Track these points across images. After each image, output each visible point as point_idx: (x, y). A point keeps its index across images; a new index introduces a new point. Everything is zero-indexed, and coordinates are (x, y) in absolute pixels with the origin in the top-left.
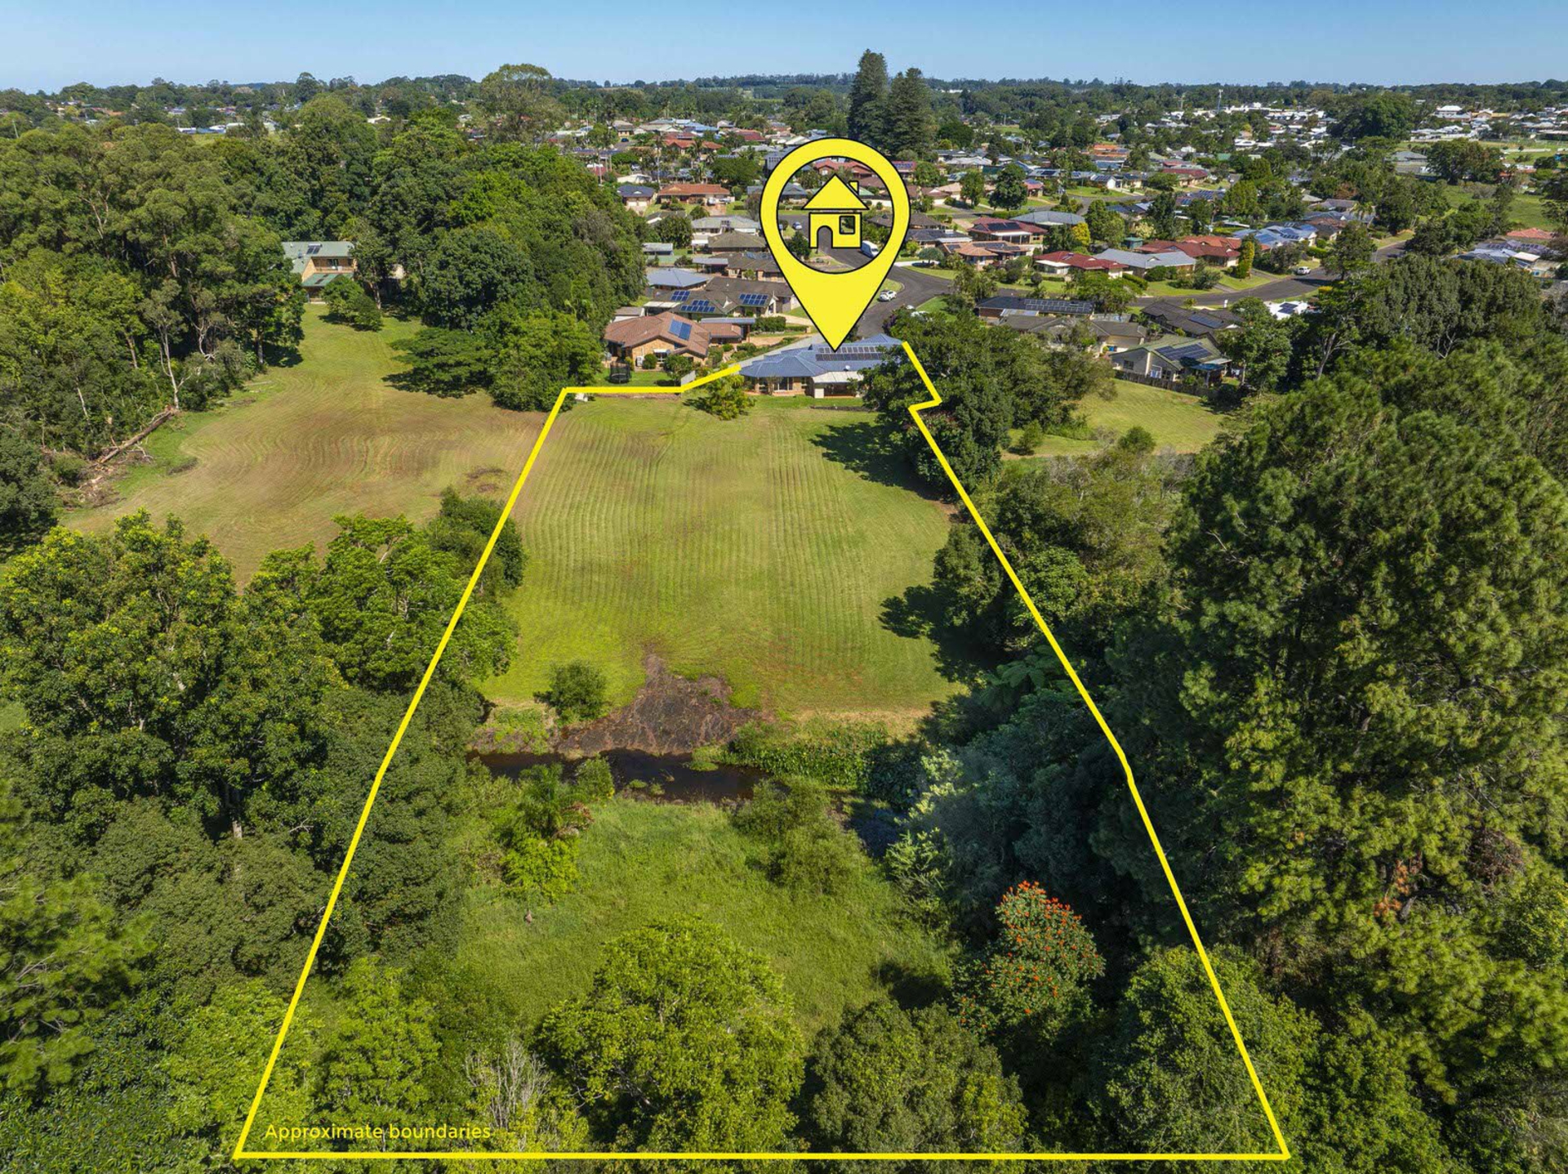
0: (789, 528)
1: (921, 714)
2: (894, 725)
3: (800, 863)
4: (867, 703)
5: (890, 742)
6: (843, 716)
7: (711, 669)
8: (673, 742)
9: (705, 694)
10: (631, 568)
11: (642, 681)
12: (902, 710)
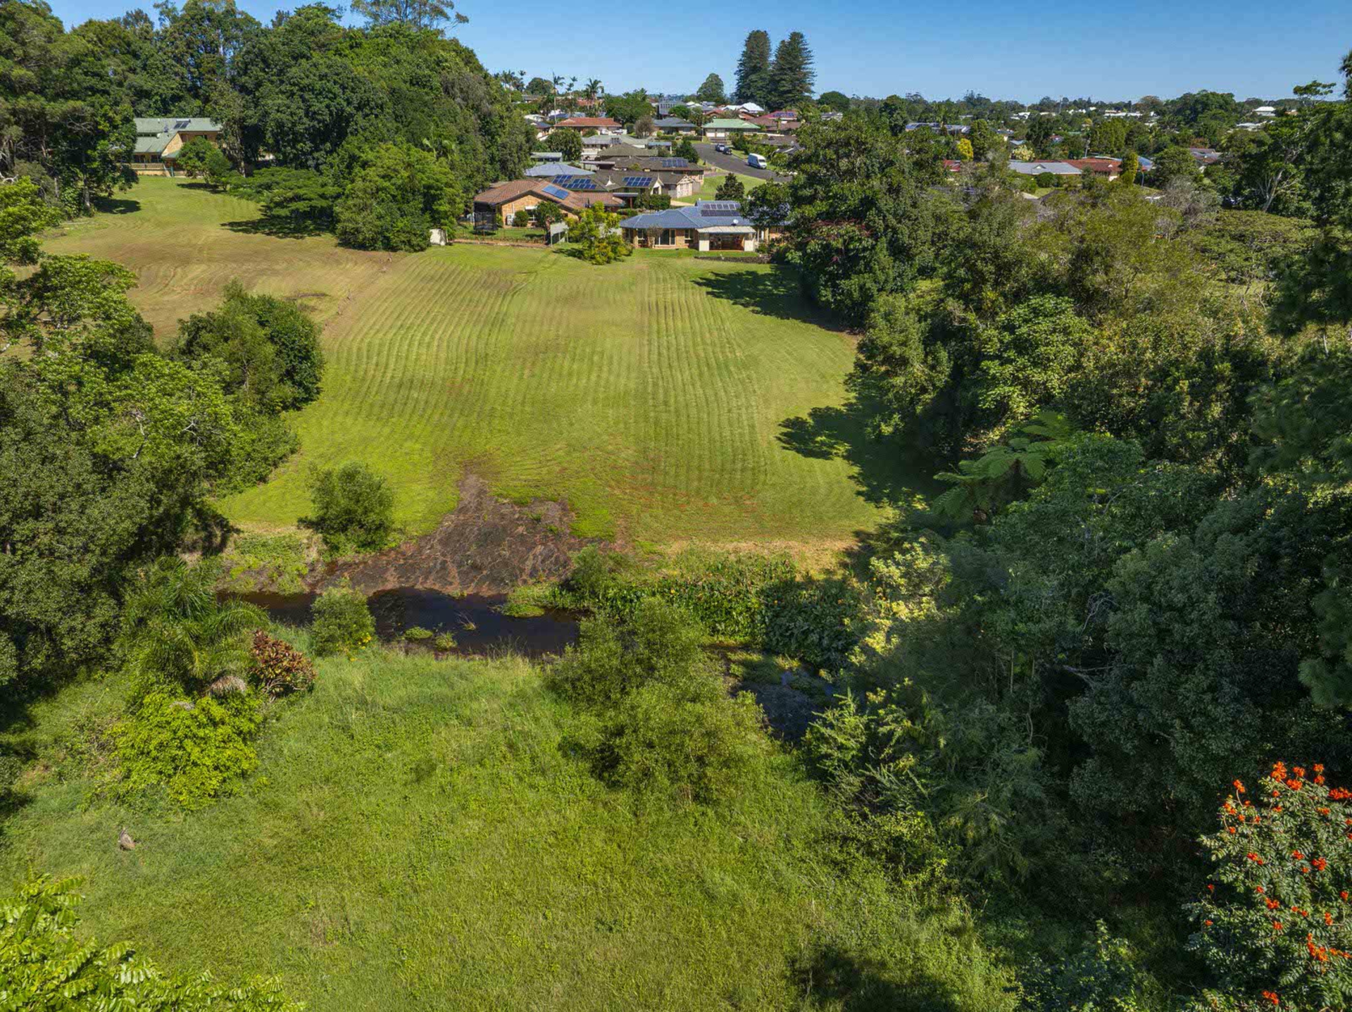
0: (665, 352)
1: (840, 545)
2: (803, 559)
3: (651, 745)
4: (763, 532)
5: (798, 578)
6: (730, 547)
7: (550, 492)
8: (482, 581)
9: (538, 520)
10: (461, 386)
11: (453, 505)
12: (813, 541)
